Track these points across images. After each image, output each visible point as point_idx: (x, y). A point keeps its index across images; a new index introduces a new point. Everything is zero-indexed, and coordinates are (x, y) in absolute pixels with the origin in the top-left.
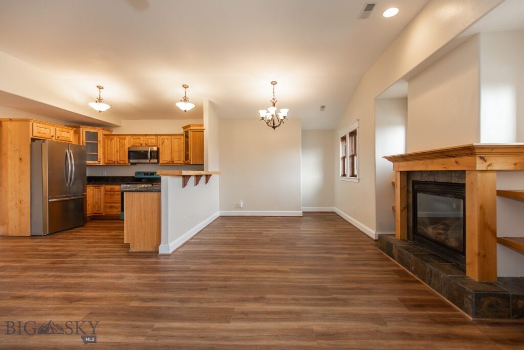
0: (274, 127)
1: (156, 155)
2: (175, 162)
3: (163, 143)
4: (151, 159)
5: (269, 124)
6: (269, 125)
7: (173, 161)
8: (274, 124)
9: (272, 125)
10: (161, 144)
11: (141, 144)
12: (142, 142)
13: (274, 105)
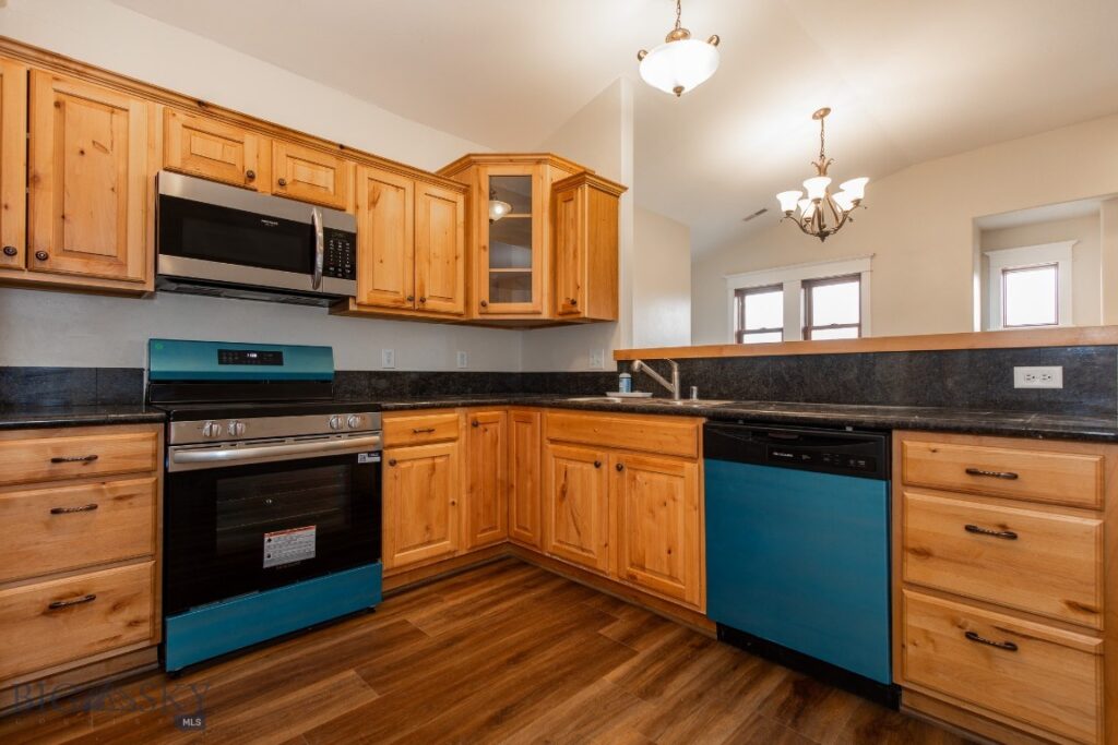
0: (823, 235)
1: (344, 253)
2: (431, 304)
3: (373, 203)
4: (326, 272)
5: (808, 228)
6: (805, 231)
7: (423, 300)
8: (821, 227)
9: (817, 230)
10: (364, 201)
11: (251, 177)
12: (250, 166)
13: (822, 171)
